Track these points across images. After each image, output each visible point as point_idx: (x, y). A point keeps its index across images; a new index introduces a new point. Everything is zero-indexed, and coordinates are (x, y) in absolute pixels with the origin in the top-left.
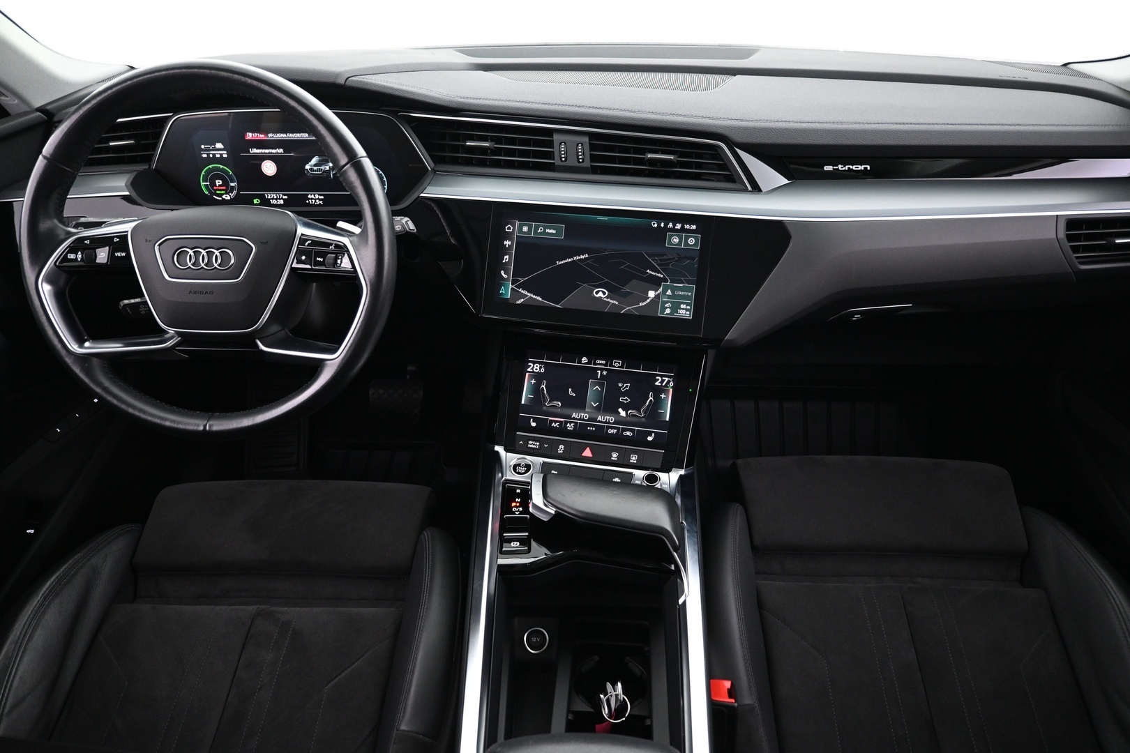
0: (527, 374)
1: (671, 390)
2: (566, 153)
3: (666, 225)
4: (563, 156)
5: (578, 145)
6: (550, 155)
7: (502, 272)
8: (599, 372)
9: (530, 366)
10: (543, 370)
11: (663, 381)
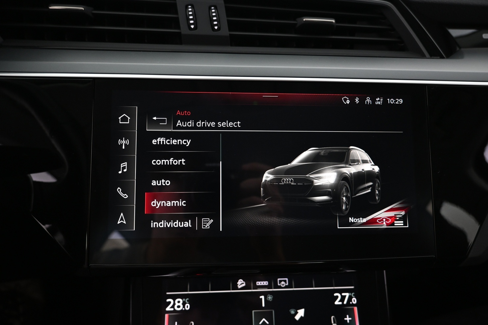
0: (166, 316)
1: (356, 309)
2: (194, 15)
3: (362, 100)
4: (192, 22)
5: (210, 9)
6: (176, 23)
7: (119, 190)
8: (262, 297)
9: (170, 303)
10: (188, 307)
11: (343, 298)
